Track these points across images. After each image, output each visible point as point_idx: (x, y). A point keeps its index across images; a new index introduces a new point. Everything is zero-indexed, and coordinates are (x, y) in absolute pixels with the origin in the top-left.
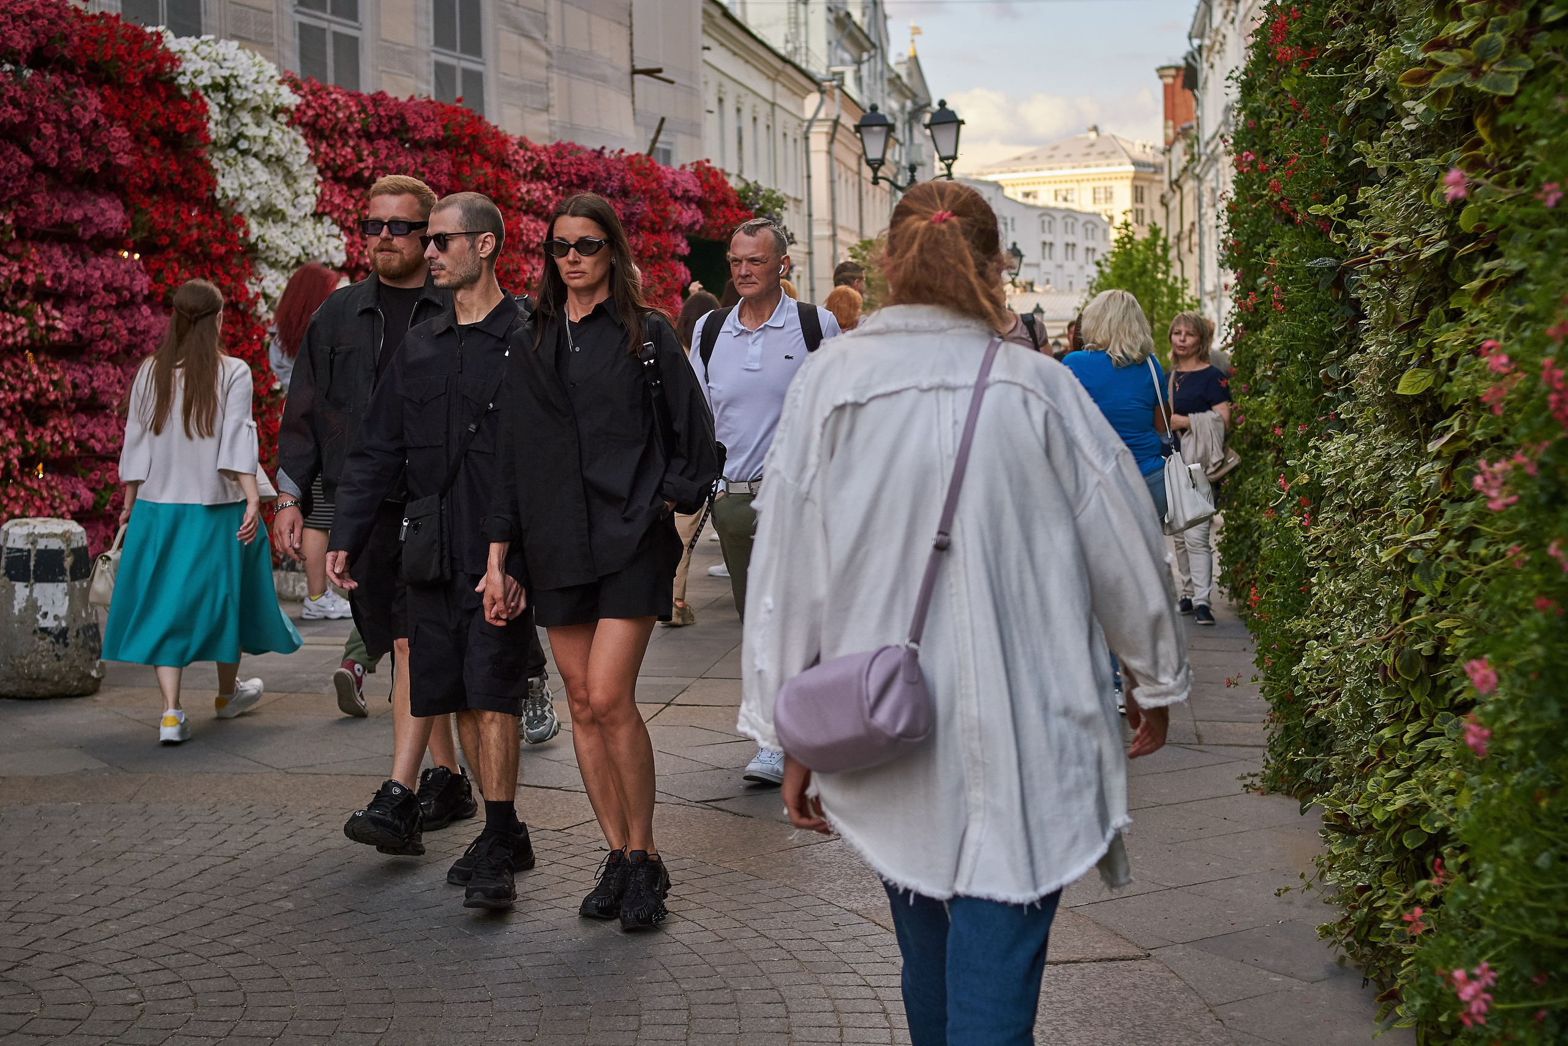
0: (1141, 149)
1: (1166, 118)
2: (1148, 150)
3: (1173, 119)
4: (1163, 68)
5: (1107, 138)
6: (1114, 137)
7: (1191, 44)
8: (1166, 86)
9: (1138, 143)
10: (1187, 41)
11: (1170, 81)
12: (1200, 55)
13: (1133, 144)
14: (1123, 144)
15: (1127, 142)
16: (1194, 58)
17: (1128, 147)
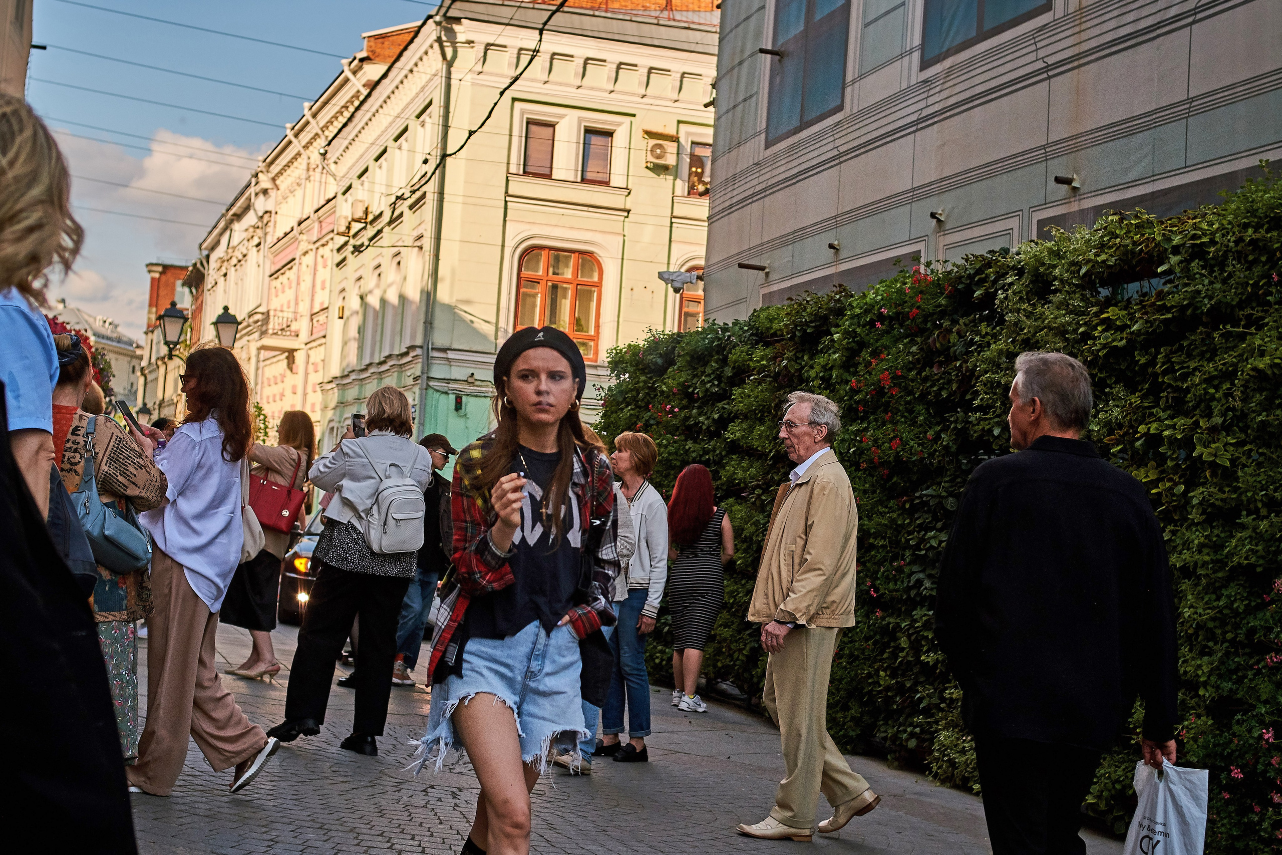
0: (101, 323)
1: (151, 305)
2: (107, 324)
3: (156, 306)
4: (152, 264)
5: (72, 310)
6: (78, 310)
7: (201, 254)
8: (153, 279)
9: (100, 318)
10: (198, 251)
11: (157, 275)
12: (208, 262)
13: (95, 319)
14: (86, 317)
15: (90, 316)
16: (202, 264)
17: (91, 320)
